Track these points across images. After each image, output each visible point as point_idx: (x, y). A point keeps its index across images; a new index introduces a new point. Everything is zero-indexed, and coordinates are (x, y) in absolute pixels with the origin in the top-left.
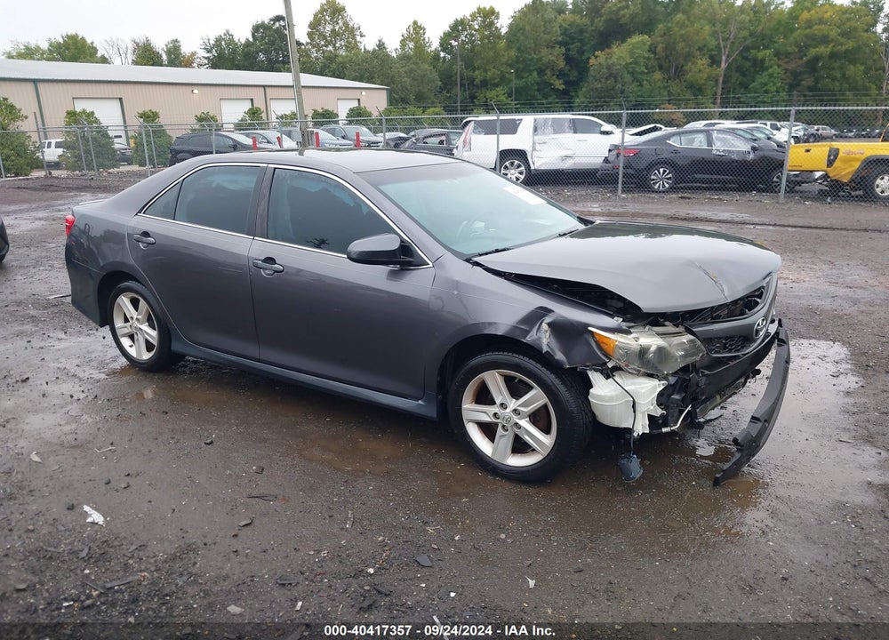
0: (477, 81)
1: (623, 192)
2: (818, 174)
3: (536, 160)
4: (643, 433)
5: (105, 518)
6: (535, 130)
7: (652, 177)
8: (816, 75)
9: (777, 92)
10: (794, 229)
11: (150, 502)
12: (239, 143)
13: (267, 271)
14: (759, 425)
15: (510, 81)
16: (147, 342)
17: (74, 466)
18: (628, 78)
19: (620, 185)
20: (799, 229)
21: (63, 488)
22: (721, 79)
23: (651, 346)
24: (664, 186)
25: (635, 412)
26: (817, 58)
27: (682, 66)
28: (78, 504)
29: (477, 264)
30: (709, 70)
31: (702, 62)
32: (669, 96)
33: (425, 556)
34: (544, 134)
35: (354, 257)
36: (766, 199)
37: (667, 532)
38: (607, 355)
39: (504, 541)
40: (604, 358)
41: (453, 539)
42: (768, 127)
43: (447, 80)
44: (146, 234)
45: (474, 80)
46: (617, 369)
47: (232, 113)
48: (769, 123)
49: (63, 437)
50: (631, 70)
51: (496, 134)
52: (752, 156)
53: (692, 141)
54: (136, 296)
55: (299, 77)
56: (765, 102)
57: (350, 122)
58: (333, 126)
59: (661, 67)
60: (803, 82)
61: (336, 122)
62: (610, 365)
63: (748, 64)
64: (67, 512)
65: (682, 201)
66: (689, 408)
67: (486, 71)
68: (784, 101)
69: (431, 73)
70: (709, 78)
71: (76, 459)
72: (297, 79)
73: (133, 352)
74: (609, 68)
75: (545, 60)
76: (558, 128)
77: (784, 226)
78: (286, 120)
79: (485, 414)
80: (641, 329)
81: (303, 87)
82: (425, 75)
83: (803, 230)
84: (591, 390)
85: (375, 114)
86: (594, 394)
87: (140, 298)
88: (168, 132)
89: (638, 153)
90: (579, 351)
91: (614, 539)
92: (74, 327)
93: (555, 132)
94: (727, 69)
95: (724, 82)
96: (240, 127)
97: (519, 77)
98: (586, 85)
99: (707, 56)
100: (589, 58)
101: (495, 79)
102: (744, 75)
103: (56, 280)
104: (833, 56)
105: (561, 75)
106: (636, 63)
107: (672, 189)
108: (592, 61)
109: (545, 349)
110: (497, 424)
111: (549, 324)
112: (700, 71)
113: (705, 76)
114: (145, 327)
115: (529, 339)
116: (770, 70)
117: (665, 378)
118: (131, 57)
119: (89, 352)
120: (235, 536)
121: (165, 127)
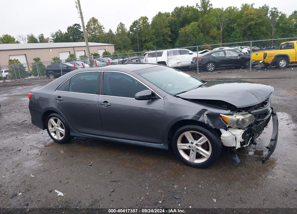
0: (143, 41)
1: (199, 72)
2: (261, 62)
3: (169, 64)
4: (239, 148)
5: (64, 194)
6: (168, 54)
7: (208, 67)
8: (251, 31)
9: (239, 37)
10: (258, 80)
11: (77, 187)
12: (69, 66)
13: (105, 106)
14: (274, 142)
15: (153, 40)
16: (61, 134)
17: (47, 177)
18: (192, 36)
19: (198, 70)
20: (259, 79)
21: (45, 185)
22: (221, 34)
23: (240, 119)
24: (212, 69)
25: (236, 141)
26: (251, 25)
27: (209, 31)
28: (53, 190)
29: (178, 97)
30: (217, 31)
31: (215, 29)
32: (206, 41)
33: (177, 195)
34: (171, 56)
35: (137, 98)
36: (246, 71)
37: (253, 179)
38: (227, 123)
39: (201, 188)
40: (226, 124)
41: (184, 189)
42: (239, 48)
43: (133, 41)
44: (59, 97)
45: (142, 40)
46: (229, 127)
47: (64, 57)
48: (239, 47)
49: (39, 168)
50: (193, 33)
51: (155, 57)
52: (239, 58)
53: (219, 54)
54: (56, 118)
55: (88, 43)
56: (236, 41)
57: (104, 57)
58: (98, 58)
59: (202, 32)
60: (247, 33)
61: (99, 57)
62: (227, 126)
63: (229, 29)
64: (50, 193)
65: (219, 73)
66: (251, 138)
67: (145, 37)
68: (242, 40)
69: (128, 39)
70: (217, 34)
71: (46, 175)
72: (87, 44)
73: (56, 137)
74: (185, 33)
75: (164, 32)
76: (175, 53)
77: (254, 79)
78: (83, 58)
79: (186, 146)
80: (236, 114)
81: (89, 46)
82: (125, 40)
83: (261, 80)
84: (222, 135)
85: (112, 54)
86: (222, 136)
87: (58, 119)
88: (44, 64)
89: (203, 59)
90: (217, 122)
91: (237, 183)
92: (30, 131)
93: (174, 55)
94: (223, 31)
95: (222, 35)
96: (67, 61)
97: (157, 38)
98: (178, 39)
99: (216, 27)
100: (178, 30)
101: (149, 39)
102: (228, 33)
103: (19, 116)
104: (256, 24)
105: (170, 36)
106: (194, 31)
107: (215, 70)
108: (180, 31)
109: (206, 123)
110: (190, 150)
111: (207, 114)
112: (214, 32)
113: (216, 33)
114: (60, 129)
115: (200, 120)
116: (236, 30)
117: (244, 129)
118: (27, 41)
119: (39, 139)
120: (110, 195)
121: (42, 63)
